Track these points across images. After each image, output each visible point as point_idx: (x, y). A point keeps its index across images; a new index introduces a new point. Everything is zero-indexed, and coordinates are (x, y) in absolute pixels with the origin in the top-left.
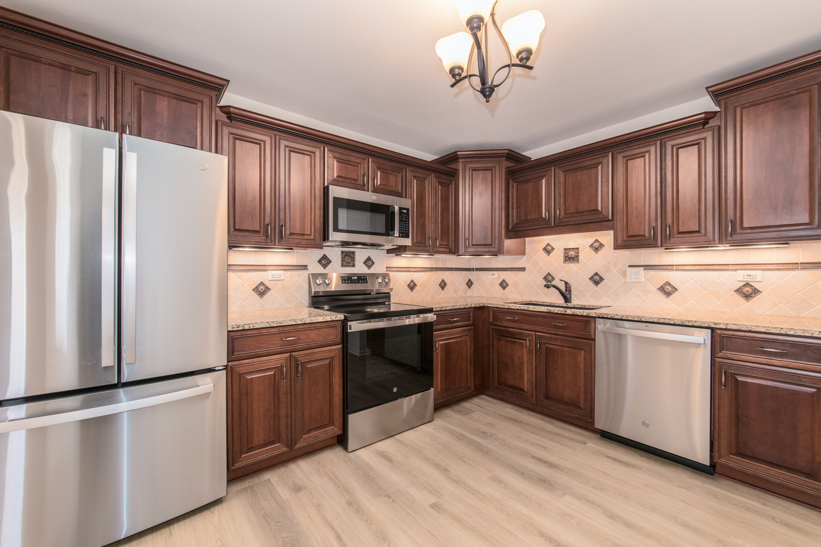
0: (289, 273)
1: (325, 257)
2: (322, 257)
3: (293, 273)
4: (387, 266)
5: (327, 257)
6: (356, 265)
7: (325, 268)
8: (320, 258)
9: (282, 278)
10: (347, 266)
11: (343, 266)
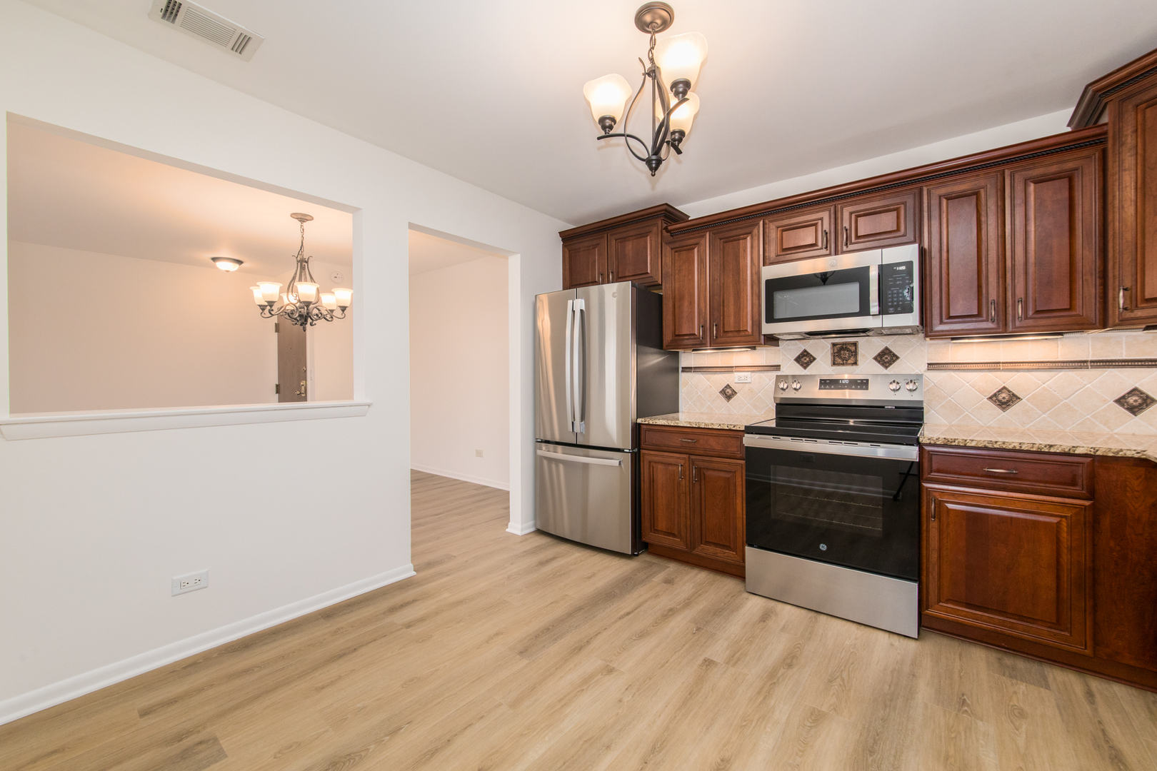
0: (757, 374)
1: (805, 353)
2: (802, 354)
3: (762, 374)
4: (930, 362)
5: (808, 353)
6: (859, 362)
7: (805, 368)
8: (797, 355)
9: (749, 381)
10: (843, 364)
11: (834, 364)
